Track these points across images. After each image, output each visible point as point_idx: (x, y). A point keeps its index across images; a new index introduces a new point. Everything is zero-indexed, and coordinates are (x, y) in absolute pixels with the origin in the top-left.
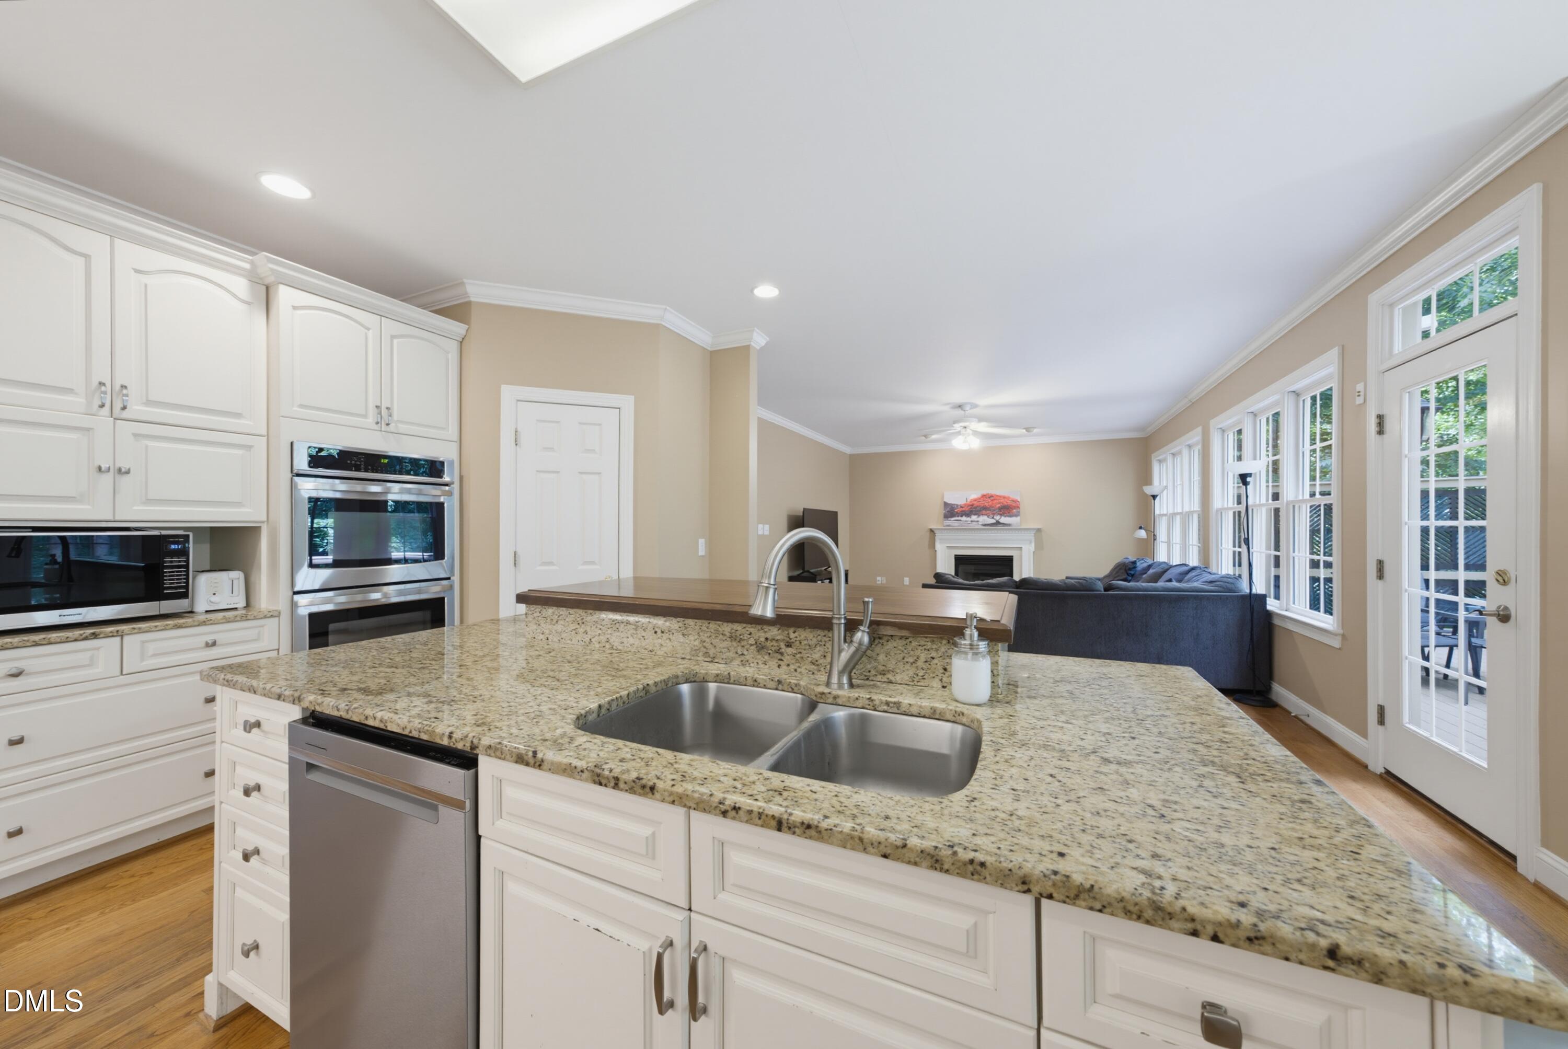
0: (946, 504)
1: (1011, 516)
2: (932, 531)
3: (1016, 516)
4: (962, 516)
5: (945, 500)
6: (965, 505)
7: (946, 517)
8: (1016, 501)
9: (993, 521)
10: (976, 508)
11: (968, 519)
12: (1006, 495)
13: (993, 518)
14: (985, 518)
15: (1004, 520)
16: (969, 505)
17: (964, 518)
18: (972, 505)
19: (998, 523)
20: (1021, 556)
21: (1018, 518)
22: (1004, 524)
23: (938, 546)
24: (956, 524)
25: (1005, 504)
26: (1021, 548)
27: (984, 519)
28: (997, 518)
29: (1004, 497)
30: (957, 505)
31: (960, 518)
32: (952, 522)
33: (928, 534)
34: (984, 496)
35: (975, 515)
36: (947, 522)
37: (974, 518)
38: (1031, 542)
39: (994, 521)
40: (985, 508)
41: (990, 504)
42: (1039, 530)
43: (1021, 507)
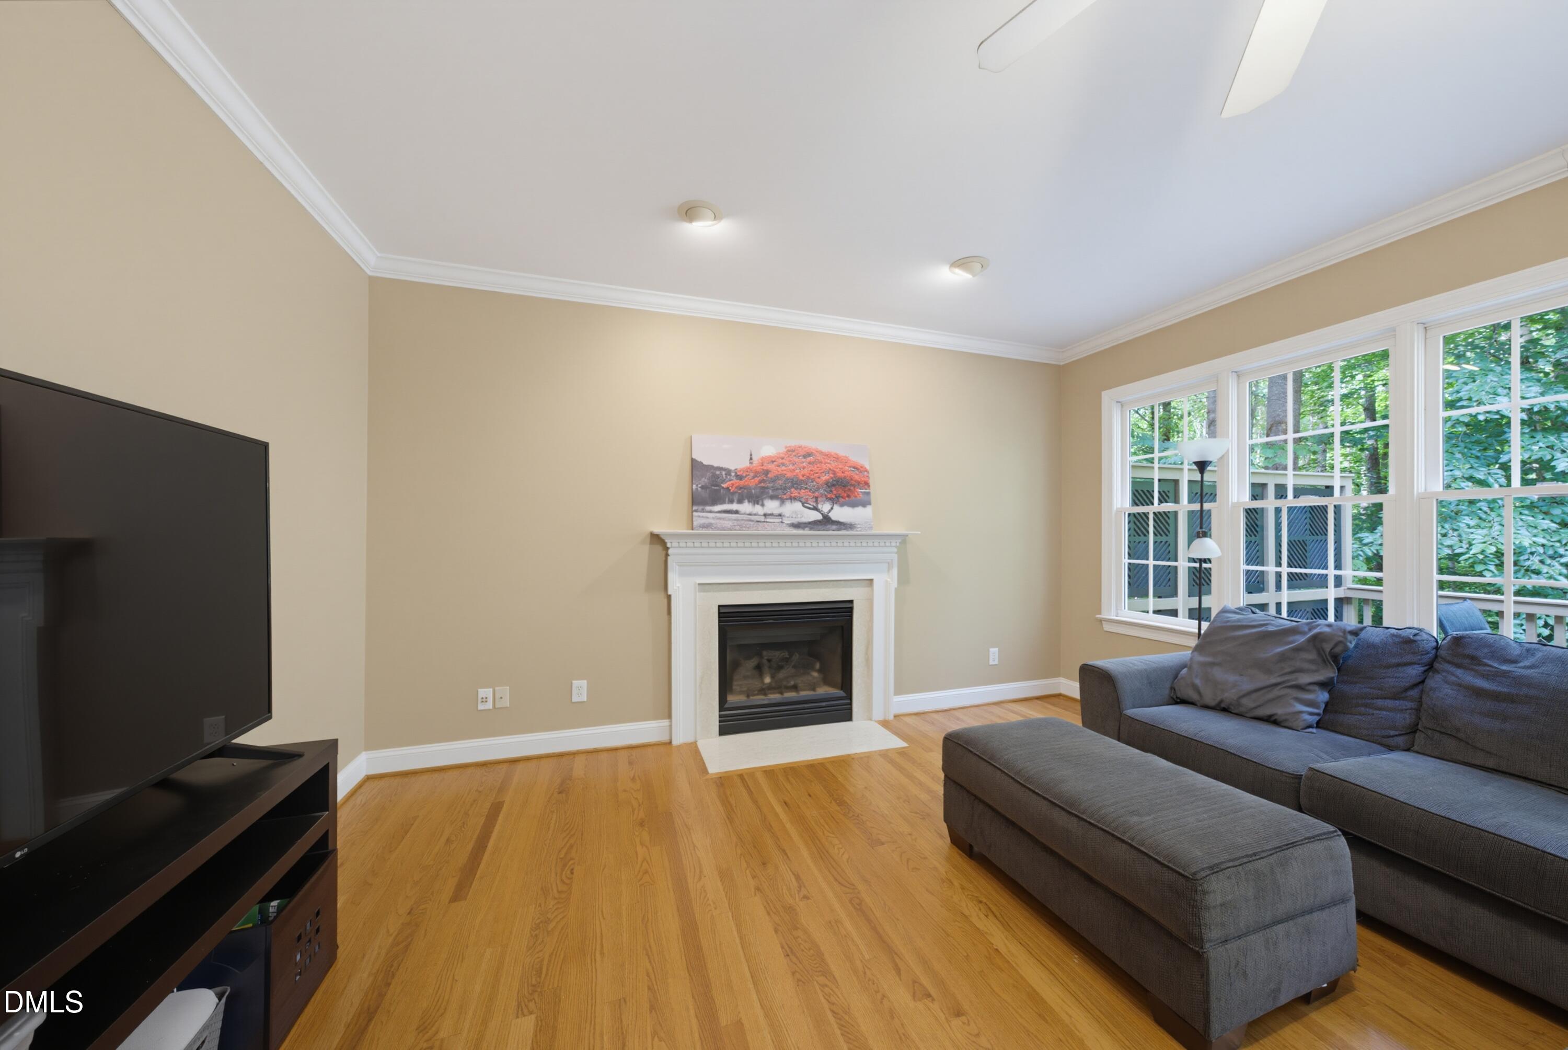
0: (695, 465)
1: (853, 505)
2: (657, 539)
3: (865, 504)
4: (740, 501)
5: (694, 457)
6: (747, 470)
7: (700, 500)
8: (859, 468)
9: (816, 516)
10: (773, 481)
11: (758, 509)
12: (842, 453)
13: (815, 509)
14: (798, 505)
15: (840, 513)
16: (756, 474)
17: (746, 507)
18: (767, 472)
19: (826, 521)
20: (870, 601)
21: (869, 509)
22: (840, 525)
23: (676, 583)
24: (728, 524)
25: (840, 474)
26: (871, 580)
27: (795, 511)
28: (825, 507)
29: (837, 458)
30: (728, 472)
31: (734, 507)
32: (713, 515)
33: (646, 548)
34: (791, 451)
35: (772, 498)
36: (701, 518)
37: (772, 506)
38: (890, 568)
39: (818, 517)
40: (796, 483)
41: (806, 471)
42: (903, 539)
43: (871, 482)
